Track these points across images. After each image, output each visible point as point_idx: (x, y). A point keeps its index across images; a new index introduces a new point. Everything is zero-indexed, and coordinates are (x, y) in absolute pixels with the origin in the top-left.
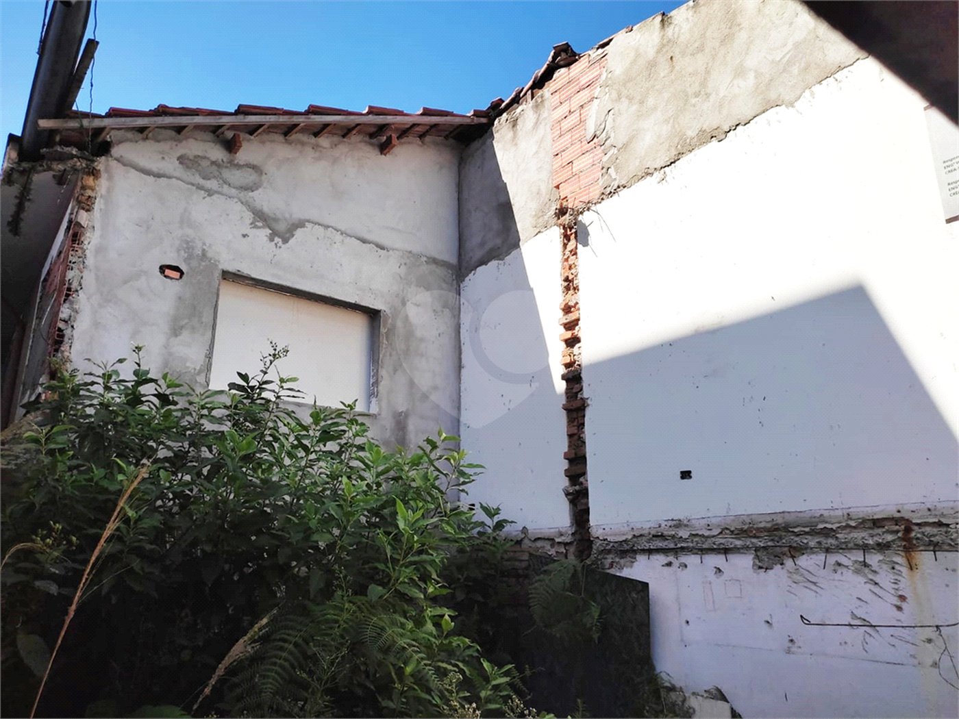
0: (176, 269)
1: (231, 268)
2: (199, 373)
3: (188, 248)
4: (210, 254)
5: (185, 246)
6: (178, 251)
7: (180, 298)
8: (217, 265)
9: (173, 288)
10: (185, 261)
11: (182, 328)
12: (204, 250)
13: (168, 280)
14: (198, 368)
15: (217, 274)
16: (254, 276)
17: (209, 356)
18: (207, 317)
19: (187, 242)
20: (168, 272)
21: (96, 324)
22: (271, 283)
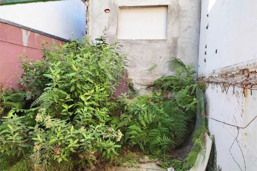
0: (108, 10)
1: (121, 5)
2: (115, 36)
3: (110, 3)
4: (115, 3)
5: (109, 3)
6: (108, 4)
7: (109, 17)
8: (117, 6)
9: (107, 15)
10: (110, 7)
11: (110, 25)
12: (114, 2)
13: (107, 13)
14: (115, 34)
15: (118, 8)
16: (127, 6)
17: (117, 31)
18: (116, 21)
19: (110, 2)
20: (107, 11)
21: (93, 28)
22: (132, 6)
